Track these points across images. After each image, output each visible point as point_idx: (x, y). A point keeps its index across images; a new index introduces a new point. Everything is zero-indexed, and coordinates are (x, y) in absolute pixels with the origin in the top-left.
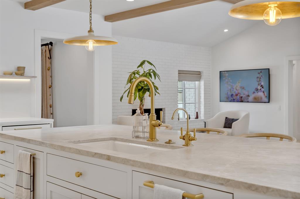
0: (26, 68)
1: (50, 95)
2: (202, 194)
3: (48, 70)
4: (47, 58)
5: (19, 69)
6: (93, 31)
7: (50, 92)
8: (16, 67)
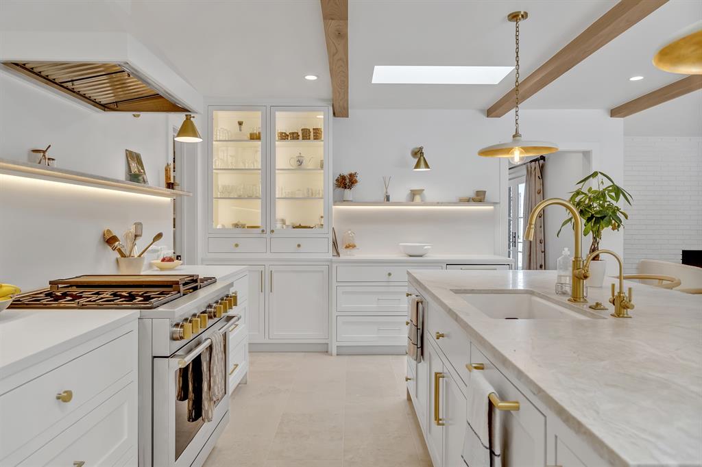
0: (487, 194)
1: (541, 227)
2: (517, 403)
3: (539, 193)
4: (537, 177)
5: (478, 193)
6: (520, 136)
7: (541, 223)
8: (475, 191)
